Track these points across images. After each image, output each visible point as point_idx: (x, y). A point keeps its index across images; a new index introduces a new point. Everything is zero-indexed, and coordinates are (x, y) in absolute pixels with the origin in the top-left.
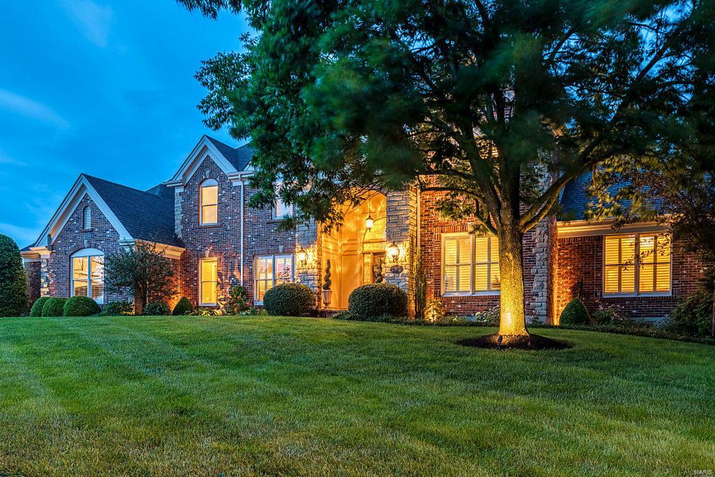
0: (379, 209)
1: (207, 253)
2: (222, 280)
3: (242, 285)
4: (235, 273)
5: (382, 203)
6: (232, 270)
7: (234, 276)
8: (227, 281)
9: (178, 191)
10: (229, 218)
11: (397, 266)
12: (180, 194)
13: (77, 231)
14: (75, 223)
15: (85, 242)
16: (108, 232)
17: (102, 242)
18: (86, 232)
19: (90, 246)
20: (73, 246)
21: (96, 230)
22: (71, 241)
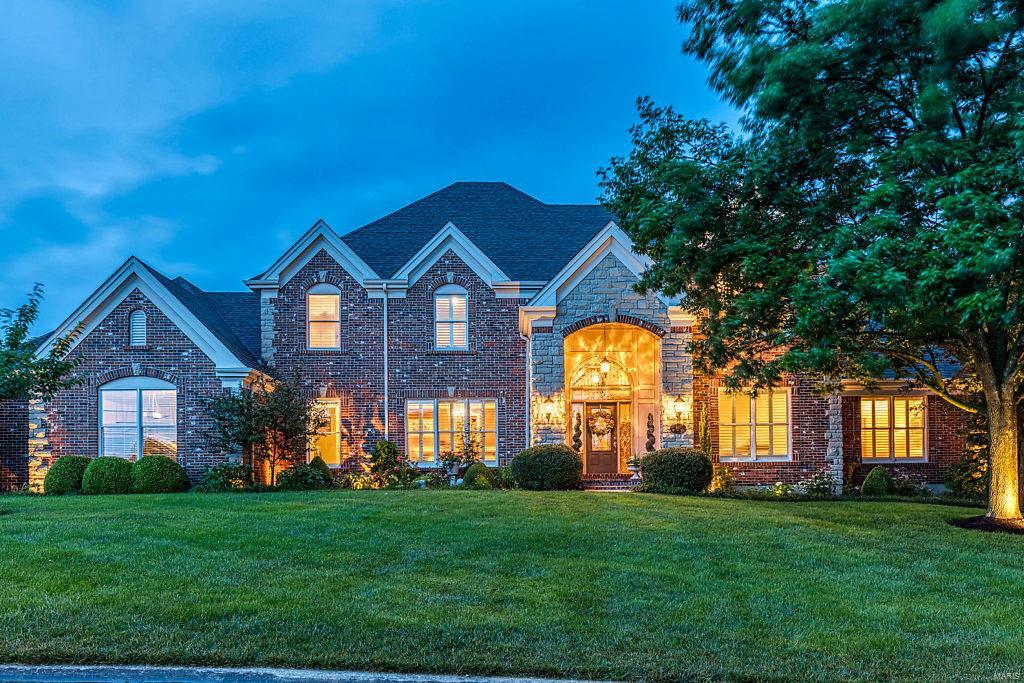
0: (595, 347)
1: (323, 391)
2: (350, 431)
3: (387, 438)
4: (373, 422)
5: (598, 340)
6: (369, 416)
7: (372, 427)
8: (359, 433)
9: (266, 296)
10: (362, 343)
11: (678, 425)
12: (272, 301)
13: (114, 348)
14: (110, 334)
15: (135, 367)
16: (184, 354)
17: (173, 369)
18: (137, 350)
19: (146, 374)
20: (106, 371)
21: (159, 348)
22: (101, 363)
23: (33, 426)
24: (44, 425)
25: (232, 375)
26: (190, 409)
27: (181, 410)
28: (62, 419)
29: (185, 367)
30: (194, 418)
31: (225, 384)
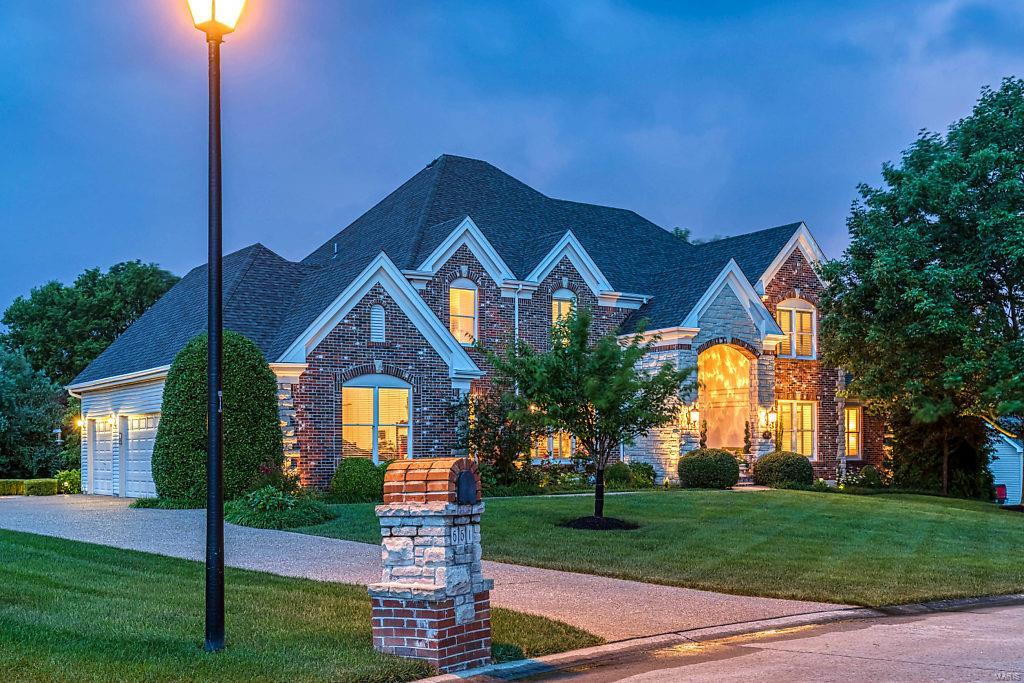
11: (767, 432)
13: (358, 343)
14: (354, 328)
15: (378, 364)
16: (421, 353)
17: (410, 367)
18: (378, 345)
19: (386, 371)
20: (351, 367)
21: (398, 346)
22: (346, 358)
23: (284, 424)
24: (293, 423)
25: (462, 377)
26: (425, 409)
27: (418, 409)
28: (309, 416)
29: (420, 367)
30: (429, 418)
31: (454, 385)
